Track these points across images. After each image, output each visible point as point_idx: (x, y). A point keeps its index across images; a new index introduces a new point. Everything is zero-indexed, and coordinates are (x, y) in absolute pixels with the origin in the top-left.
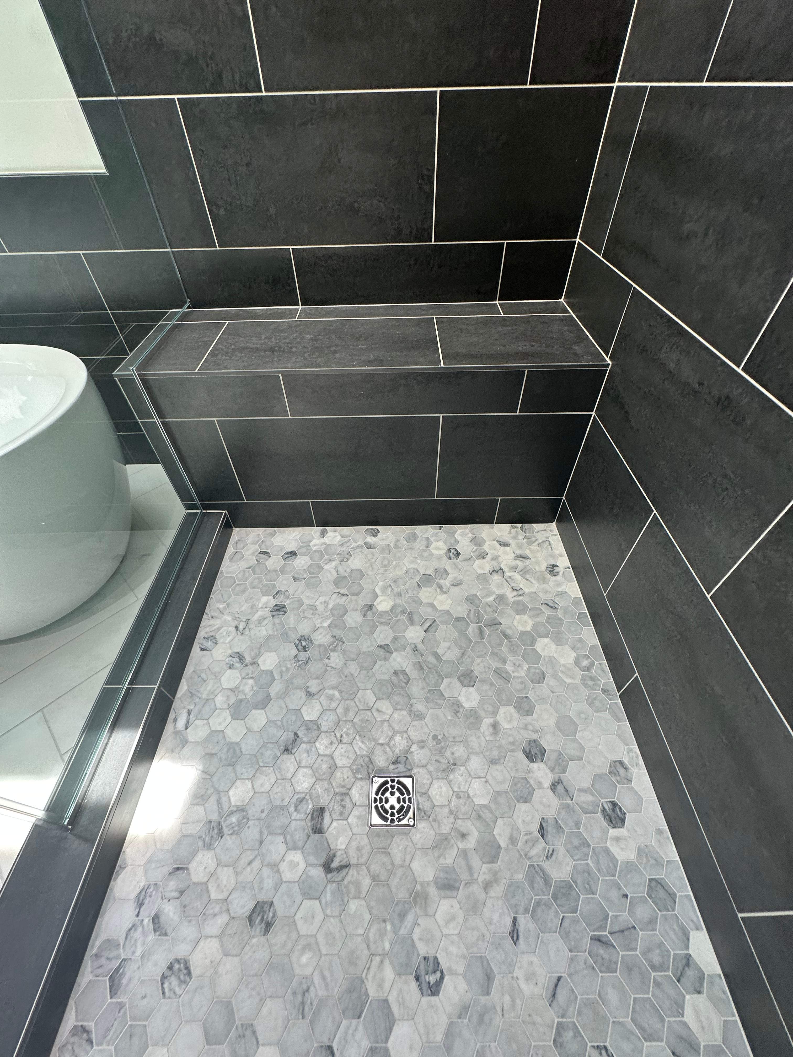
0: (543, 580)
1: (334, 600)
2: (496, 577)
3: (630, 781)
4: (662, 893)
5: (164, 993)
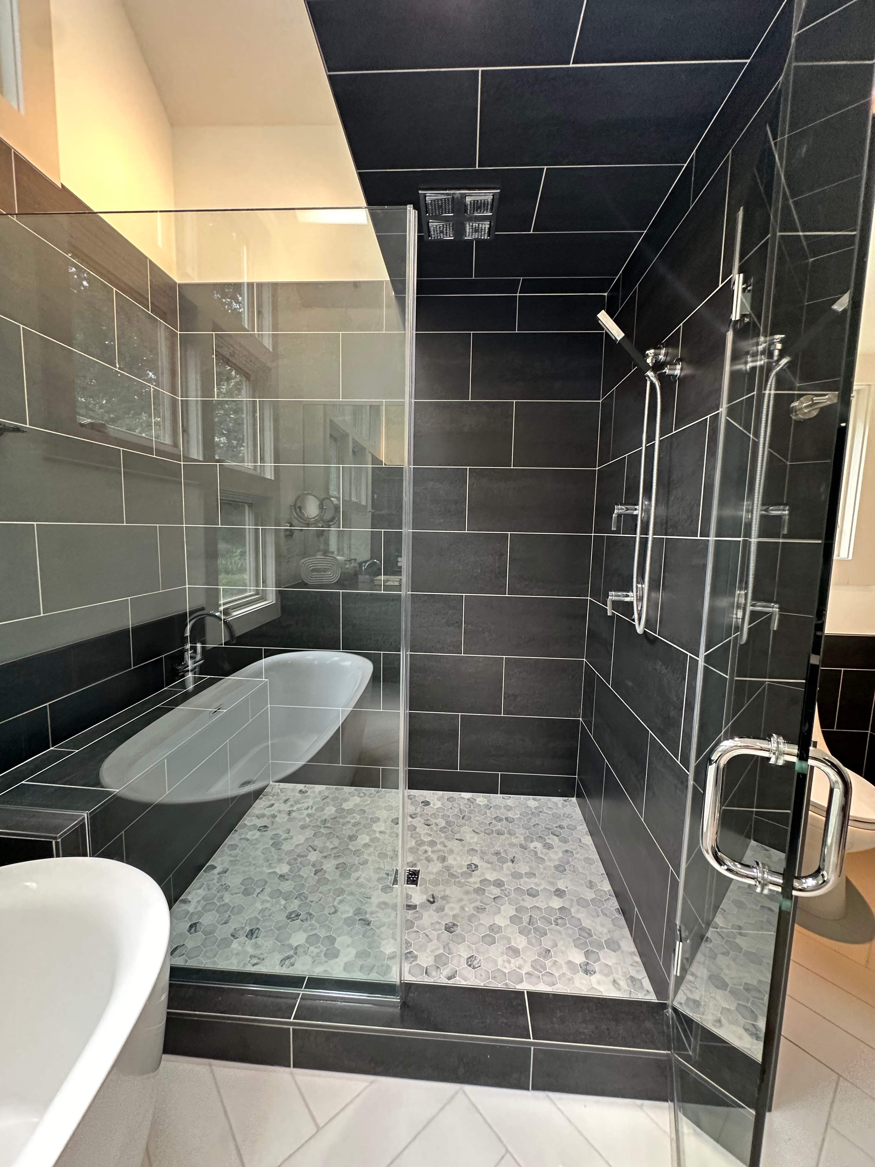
0: (308, 797)
2: (294, 814)
3: (415, 796)
4: (451, 799)
5: (480, 966)
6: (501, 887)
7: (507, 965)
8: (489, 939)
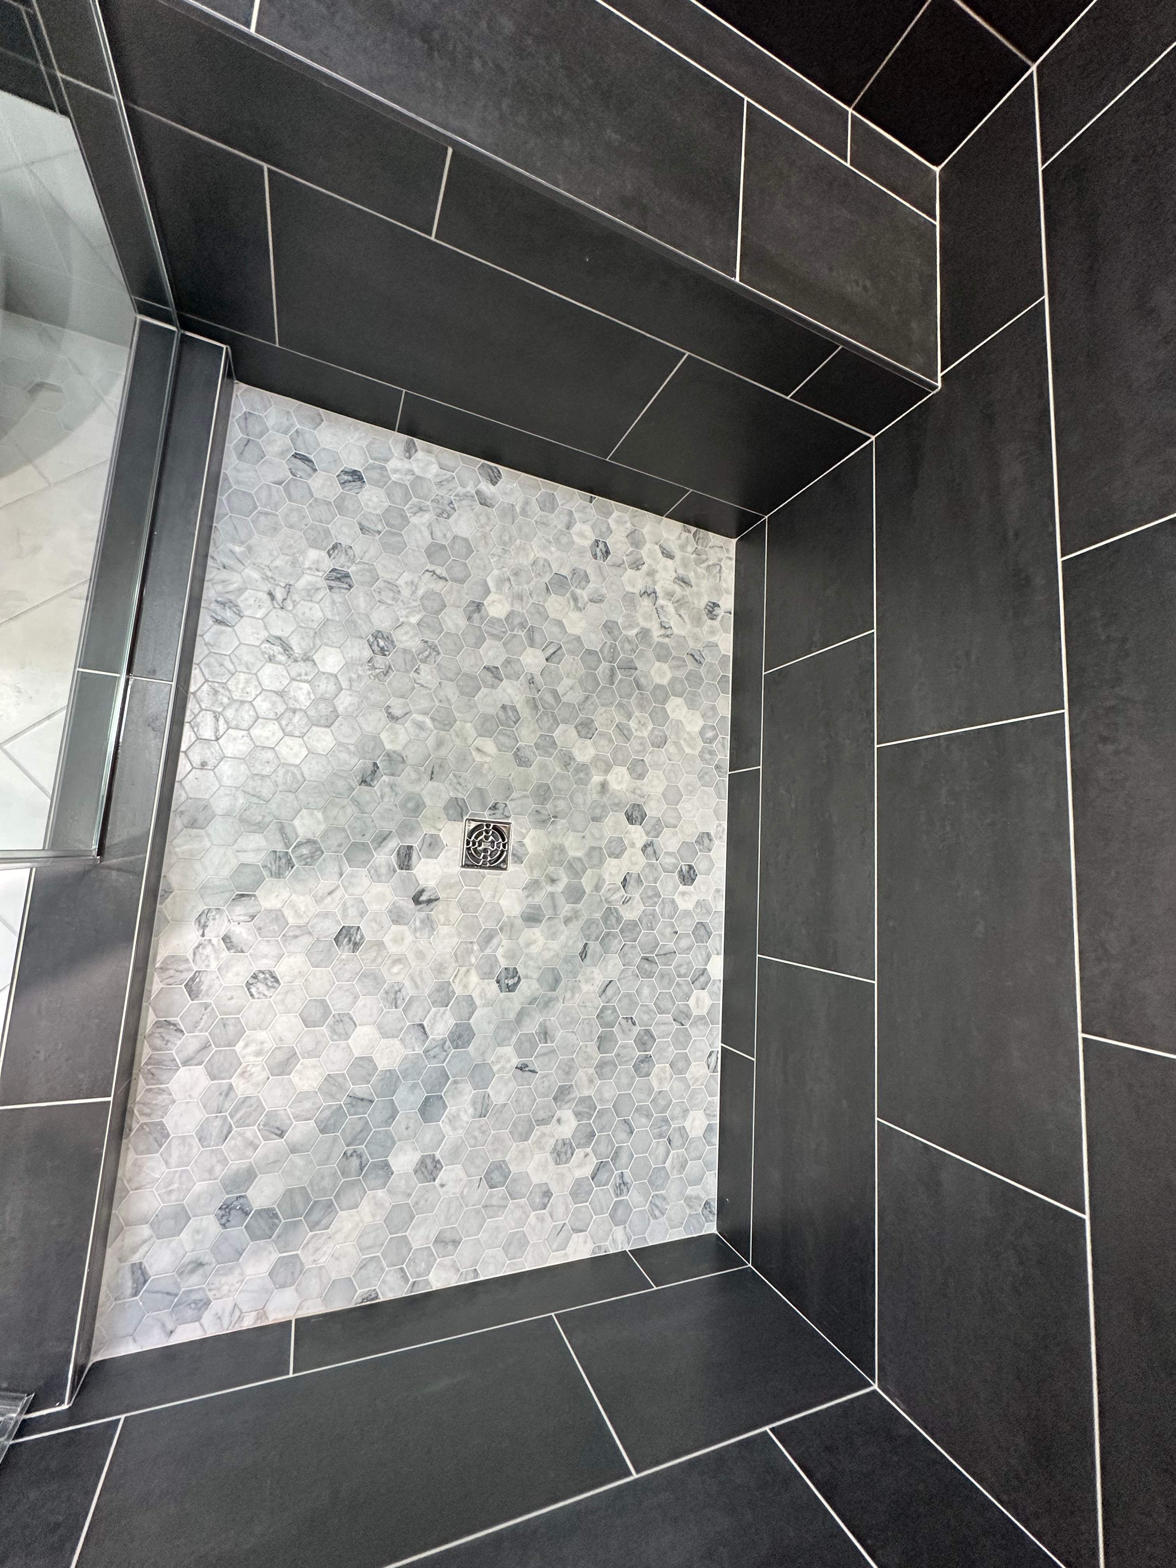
0: (698, 621)
1: (426, 584)
2: (646, 602)
3: (710, 850)
4: (702, 932)
5: (252, 995)
6: (452, 1042)
7: (252, 1048)
8: (318, 1015)
